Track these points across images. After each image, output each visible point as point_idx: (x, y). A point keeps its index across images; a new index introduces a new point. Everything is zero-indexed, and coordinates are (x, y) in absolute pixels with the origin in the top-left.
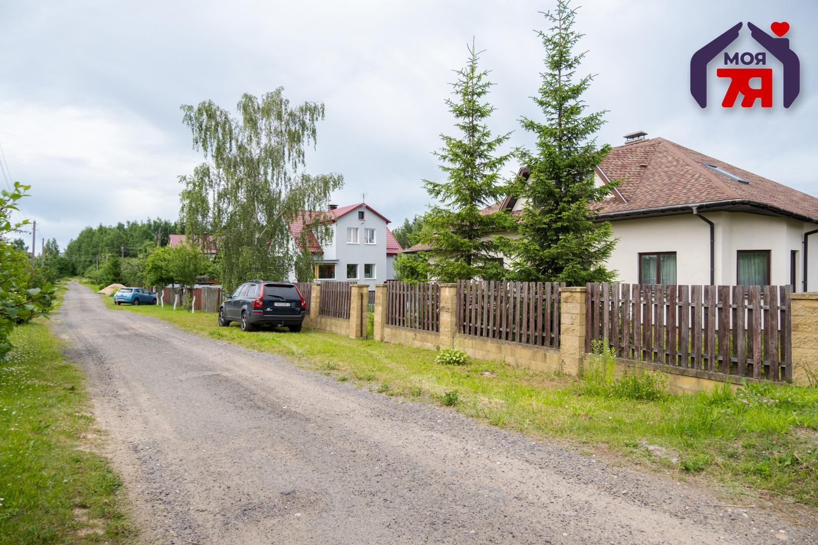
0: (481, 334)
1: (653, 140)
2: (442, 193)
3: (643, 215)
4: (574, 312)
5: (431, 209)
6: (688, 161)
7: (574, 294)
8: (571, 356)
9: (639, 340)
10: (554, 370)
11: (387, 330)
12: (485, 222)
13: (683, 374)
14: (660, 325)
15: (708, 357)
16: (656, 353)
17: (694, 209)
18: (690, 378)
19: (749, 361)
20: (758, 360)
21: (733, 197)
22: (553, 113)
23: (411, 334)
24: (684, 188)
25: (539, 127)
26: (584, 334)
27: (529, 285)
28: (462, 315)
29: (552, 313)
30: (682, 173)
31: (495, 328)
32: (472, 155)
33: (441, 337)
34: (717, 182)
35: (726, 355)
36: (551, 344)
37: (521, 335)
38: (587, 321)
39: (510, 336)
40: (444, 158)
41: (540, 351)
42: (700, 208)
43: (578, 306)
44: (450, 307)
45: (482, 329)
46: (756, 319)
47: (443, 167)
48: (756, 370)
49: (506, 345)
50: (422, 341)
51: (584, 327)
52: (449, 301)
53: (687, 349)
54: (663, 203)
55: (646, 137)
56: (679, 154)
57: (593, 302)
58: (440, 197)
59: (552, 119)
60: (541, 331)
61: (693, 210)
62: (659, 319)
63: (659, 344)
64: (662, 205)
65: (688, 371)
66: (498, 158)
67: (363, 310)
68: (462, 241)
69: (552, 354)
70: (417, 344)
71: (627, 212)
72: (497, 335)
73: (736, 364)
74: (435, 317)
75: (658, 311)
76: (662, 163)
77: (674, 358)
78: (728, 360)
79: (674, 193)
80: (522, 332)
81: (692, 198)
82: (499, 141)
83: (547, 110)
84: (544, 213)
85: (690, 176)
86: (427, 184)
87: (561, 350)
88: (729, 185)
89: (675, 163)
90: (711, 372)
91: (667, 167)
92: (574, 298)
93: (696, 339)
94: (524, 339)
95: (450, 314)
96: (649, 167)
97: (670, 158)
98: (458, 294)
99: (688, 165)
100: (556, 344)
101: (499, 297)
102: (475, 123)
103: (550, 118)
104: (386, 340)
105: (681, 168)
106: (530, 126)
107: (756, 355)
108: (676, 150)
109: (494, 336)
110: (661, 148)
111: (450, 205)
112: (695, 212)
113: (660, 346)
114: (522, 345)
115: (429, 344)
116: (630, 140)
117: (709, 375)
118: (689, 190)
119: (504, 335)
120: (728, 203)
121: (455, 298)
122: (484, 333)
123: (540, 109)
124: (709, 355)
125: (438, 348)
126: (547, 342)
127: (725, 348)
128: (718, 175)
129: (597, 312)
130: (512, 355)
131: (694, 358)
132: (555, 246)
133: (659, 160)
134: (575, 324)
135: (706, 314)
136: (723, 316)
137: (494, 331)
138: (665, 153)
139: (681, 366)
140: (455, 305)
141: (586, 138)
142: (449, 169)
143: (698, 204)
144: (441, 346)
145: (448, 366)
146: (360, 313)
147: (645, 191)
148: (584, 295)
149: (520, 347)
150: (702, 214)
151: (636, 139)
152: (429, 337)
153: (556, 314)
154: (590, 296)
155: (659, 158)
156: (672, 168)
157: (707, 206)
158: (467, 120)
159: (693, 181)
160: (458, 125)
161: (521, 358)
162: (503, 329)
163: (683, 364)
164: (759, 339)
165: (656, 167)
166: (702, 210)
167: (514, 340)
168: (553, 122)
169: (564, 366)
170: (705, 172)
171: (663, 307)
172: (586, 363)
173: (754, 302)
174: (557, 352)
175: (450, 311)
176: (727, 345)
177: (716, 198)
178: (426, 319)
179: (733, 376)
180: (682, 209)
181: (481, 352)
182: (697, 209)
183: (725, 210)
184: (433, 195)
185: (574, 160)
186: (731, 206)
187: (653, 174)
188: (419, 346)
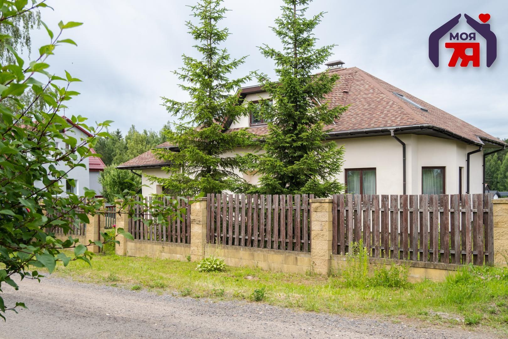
0: (233, 244)
1: (350, 69)
2: (180, 111)
3: (350, 136)
4: (324, 220)
5: (175, 126)
6: (383, 90)
7: (323, 204)
8: (321, 258)
9: (378, 241)
10: (305, 271)
11: (131, 245)
12: (225, 140)
13: (414, 266)
14: (395, 227)
15: (433, 251)
16: (392, 251)
17: (392, 131)
18: (420, 269)
19: (463, 252)
20: (470, 251)
21: (421, 123)
22: (290, 43)
23: (157, 247)
24: (382, 113)
25: (279, 55)
26: (331, 238)
27: (279, 197)
28: (213, 227)
29: (302, 221)
30: (378, 100)
31: (247, 237)
32: (210, 77)
33: (192, 248)
34: (408, 110)
35: (446, 249)
36: (302, 249)
37: (272, 242)
38: (334, 227)
39: (262, 244)
40: (184, 77)
41: (292, 255)
42: (396, 131)
43: (327, 214)
44: (201, 219)
45: (234, 239)
46: (468, 219)
47: (183, 86)
48: (468, 258)
49: (259, 252)
50: (170, 253)
51: (332, 232)
52: (200, 214)
53: (417, 245)
54: (366, 126)
55: (344, 66)
56: (374, 83)
57: (339, 211)
58: (179, 115)
59: (289, 48)
60: (292, 238)
61: (390, 132)
62: (395, 223)
63: (395, 243)
64: (365, 127)
65: (418, 264)
66: (236, 80)
67: (101, 226)
68: (208, 158)
69: (303, 258)
70: (165, 256)
71: (336, 133)
72: (249, 243)
73: (453, 255)
74: (184, 229)
75: (394, 216)
76: (361, 91)
77: (407, 253)
78: (448, 252)
79: (374, 117)
80: (273, 239)
81: (389, 122)
82: (235, 64)
83: (285, 40)
84: (285, 133)
85: (385, 103)
86: (166, 102)
87: (312, 253)
88: (416, 112)
89: (371, 91)
90: (436, 263)
91: (365, 94)
92: (323, 208)
93: (424, 238)
94: (276, 245)
95: (201, 226)
96: (350, 93)
97: (367, 86)
98: (209, 208)
99: (382, 93)
100: (306, 247)
101: (250, 209)
102: (213, 45)
103: (287, 47)
104: (129, 254)
105: (377, 96)
106: (270, 53)
107: (468, 248)
108: (370, 80)
109: (246, 245)
110: (357, 77)
111: (189, 123)
112: (392, 134)
113: (396, 245)
114: (274, 251)
115: (178, 256)
116: (330, 67)
117: (434, 265)
118: (386, 115)
119: (256, 243)
120: (417, 128)
121: (205, 211)
122: (236, 242)
123: (278, 39)
124: (434, 249)
125: (189, 259)
126: (298, 247)
127: (446, 243)
128: (406, 103)
129: (342, 219)
130: (265, 261)
131: (422, 253)
132: (298, 162)
133: (358, 87)
134: (325, 230)
135: (431, 218)
136: (444, 218)
137: (246, 240)
138: (362, 82)
139: (412, 260)
140: (205, 218)
141: (318, 68)
142: (189, 88)
143: (395, 128)
144: (192, 257)
145: (211, 273)
146: (97, 229)
147: (350, 115)
148: (331, 205)
149: (272, 253)
150: (397, 136)
151: (335, 67)
152: (178, 248)
153: (305, 222)
154: (336, 206)
155: (357, 85)
156: (370, 95)
157: (402, 129)
158: (205, 42)
159: (388, 107)
160: (196, 46)
161: (273, 263)
162: (255, 238)
163: (414, 258)
164: (470, 235)
165: (357, 94)
166: (398, 132)
167: (265, 247)
168: (289, 51)
169: (315, 267)
170: (396, 100)
171: (397, 213)
172: (335, 262)
173: (467, 206)
174: (307, 255)
175: (201, 223)
176: (447, 240)
177: (408, 123)
178: (174, 232)
179: (451, 264)
180: (382, 131)
181: (233, 260)
182: (394, 131)
183: (414, 133)
184: (172, 113)
185: (310, 86)
186: (420, 130)
187: (354, 99)
188: (167, 258)
